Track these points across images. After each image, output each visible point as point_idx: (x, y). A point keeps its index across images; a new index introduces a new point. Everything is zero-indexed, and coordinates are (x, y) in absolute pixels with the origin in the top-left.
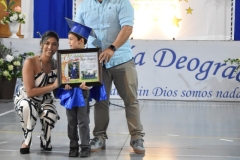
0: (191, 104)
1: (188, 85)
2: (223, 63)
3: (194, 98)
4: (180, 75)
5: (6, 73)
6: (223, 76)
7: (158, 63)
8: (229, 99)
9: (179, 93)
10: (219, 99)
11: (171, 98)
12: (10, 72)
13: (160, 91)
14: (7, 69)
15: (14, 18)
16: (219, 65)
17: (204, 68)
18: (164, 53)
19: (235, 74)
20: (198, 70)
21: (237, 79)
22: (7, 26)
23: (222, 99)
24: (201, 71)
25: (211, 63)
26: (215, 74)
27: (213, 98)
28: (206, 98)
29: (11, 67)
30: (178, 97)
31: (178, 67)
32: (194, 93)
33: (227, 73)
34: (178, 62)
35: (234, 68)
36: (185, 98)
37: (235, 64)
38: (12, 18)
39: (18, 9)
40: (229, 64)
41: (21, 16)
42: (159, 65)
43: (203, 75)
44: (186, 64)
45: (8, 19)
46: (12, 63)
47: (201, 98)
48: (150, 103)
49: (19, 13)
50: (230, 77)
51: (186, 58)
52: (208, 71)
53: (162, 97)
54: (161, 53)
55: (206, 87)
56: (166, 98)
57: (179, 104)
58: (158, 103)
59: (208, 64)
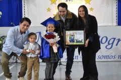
3: (105, 60)
10: (119, 60)
16: (119, 40)
17: (111, 42)
20: (107, 43)
24: (109, 44)
25: (115, 39)
26: (117, 45)
27: (116, 59)
28: (112, 60)
32: (105, 57)
36: (100, 60)
43: (110, 46)
47: (109, 60)
51: (100, 37)
52: (113, 43)
55: (112, 53)
59: (113, 40)
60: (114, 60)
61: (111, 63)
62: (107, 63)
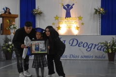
0: (85, 61)
1: (83, 53)
2: (97, 44)
3: (86, 59)
4: (80, 49)
5: (9, 49)
6: (98, 49)
8: (100, 59)
10: (96, 59)
11: (77, 59)
12: (10, 49)
13: (72, 56)
14: (9, 47)
15: (12, 27)
16: (96, 45)
19: (102, 49)
20: (87, 47)
21: (103, 51)
22: (9, 30)
23: (97, 59)
24: (89, 48)
25: (93, 44)
26: (94, 49)
29: (11, 47)
30: (79, 58)
31: (79, 46)
32: (86, 57)
33: (99, 48)
34: (79, 44)
35: (102, 46)
36: (82, 59)
37: (102, 45)
38: (11, 27)
39: (14, 23)
40: (100, 45)
41: (15, 26)
42: (71, 45)
44: (82, 45)
45: (10, 27)
46: (11, 45)
47: (89, 59)
48: (68, 61)
49: (14, 25)
50: (100, 50)
51: (82, 43)
52: (91, 47)
54: (72, 41)
55: (91, 54)
56: (74, 59)
57: (80, 61)
58: (71, 61)
59: (91, 45)
60: (92, 59)
61: (90, 61)
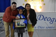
0: (49, 31)
1: (48, 25)
3: (49, 29)
4: (45, 22)
7: (39, 19)
9: (45, 28)
11: (43, 29)
13: (39, 27)
17: (52, 20)
18: (40, 16)
20: (50, 21)
24: (51, 21)
25: (54, 19)
26: (55, 22)
27: (55, 29)
28: (53, 29)
30: (45, 29)
31: (44, 20)
32: (49, 27)
34: (45, 19)
36: (47, 29)
42: (39, 20)
43: (52, 22)
44: (47, 19)
47: (51, 29)
51: (47, 18)
52: (53, 21)
53: (40, 29)
54: (39, 16)
55: (53, 26)
56: (41, 29)
57: (45, 31)
58: (39, 31)
59: (53, 19)
61: (53, 31)
62: (50, 31)
